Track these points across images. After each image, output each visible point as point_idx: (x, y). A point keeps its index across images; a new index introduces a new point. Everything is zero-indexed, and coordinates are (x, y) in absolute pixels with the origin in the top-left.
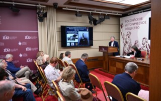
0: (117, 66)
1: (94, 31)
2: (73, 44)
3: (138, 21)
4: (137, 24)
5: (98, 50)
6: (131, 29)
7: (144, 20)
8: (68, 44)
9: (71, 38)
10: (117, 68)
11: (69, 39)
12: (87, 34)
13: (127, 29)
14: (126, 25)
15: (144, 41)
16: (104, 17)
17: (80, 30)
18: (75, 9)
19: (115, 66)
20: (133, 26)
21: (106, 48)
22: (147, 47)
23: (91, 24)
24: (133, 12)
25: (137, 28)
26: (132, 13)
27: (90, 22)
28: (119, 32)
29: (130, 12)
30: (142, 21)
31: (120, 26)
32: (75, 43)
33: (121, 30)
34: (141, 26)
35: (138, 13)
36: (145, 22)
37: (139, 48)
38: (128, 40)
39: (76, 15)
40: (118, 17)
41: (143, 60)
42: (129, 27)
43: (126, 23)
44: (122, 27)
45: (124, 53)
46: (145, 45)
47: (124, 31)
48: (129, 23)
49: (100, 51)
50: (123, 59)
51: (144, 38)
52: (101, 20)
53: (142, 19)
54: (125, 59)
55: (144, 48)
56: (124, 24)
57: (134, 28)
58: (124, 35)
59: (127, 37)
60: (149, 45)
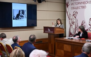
0: (65, 49)
3: (85, 0)
4: (84, 3)
6: (77, 8)
10: (64, 51)
13: (73, 8)
14: (72, 4)
20: (79, 5)
21: (52, 29)
23: (35, 1)
25: (83, 7)
28: (65, 11)
33: (67, 9)
37: (86, 29)
38: (74, 21)
42: (76, 6)
43: (73, 2)
44: (67, 6)
45: (70, 34)
47: (70, 10)
48: (75, 2)
50: (71, 40)
54: (73, 41)
56: (70, 3)
57: (80, 7)
58: (70, 14)
59: (74, 17)
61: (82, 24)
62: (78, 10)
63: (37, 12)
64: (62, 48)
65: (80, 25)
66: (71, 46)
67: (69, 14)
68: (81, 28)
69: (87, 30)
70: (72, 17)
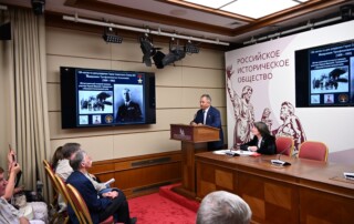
1: (157, 84)
2: (97, 120)
3: (269, 60)
4: (266, 66)
6: (252, 79)
7: (282, 57)
8: (83, 120)
9: (93, 103)
10: (217, 187)
11: (86, 105)
12: (137, 91)
13: (243, 80)
14: (240, 70)
15: (286, 112)
16: (184, 48)
17: (119, 82)
18: (103, 21)
19: (214, 182)
20: (256, 72)
21: (188, 129)
22: (292, 128)
23: (149, 64)
24: (256, 37)
25: (265, 77)
26: (253, 41)
27: (146, 60)
28: (224, 88)
29: (249, 39)
30: (279, 59)
32: (103, 116)
33: (229, 82)
34: (275, 71)
35: (269, 40)
36: (286, 63)
37: (272, 129)
38: (245, 109)
39: (105, 38)
40: (220, 50)
42: (248, 74)
43: (241, 66)
44: (229, 76)
46: (288, 121)
47: (234, 85)
48: (245, 65)
49: (172, 138)
51: (285, 103)
53: (277, 54)
55: (286, 130)
56: (235, 69)
57: (258, 78)
59: (244, 100)
60: (297, 121)
61: (264, 117)
62: (252, 85)
63: (157, 89)
64: (211, 178)
65: (258, 119)
66: (231, 175)
67: (232, 94)
68: (261, 126)
69: (276, 131)
70: (239, 101)
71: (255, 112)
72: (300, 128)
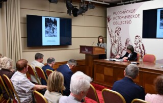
0: (106, 73)
1: (72, 24)
3: (130, 14)
4: (128, 17)
5: (79, 51)
6: (121, 23)
7: (137, 13)
10: (105, 75)
13: (116, 23)
14: (115, 18)
15: (137, 40)
16: (87, 6)
19: (103, 74)
20: (123, 20)
21: (90, 48)
23: (70, 14)
24: (123, 1)
25: (128, 22)
26: (122, 3)
27: (69, 12)
28: (106, 27)
29: (120, 2)
30: (135, 14)
31: (106, 19)
33: (108, 24)
34: (133, 20)
35: (130, 3)
36: (138, 16)
38: (117, 38)
39: (50, 1)
40: (104, 7)
41: (138, 64)
42: (119, 20)
43: (115, 16)
44: (109, 21)
45: (112, 55)
46: (138, 45)
47: (111, 26)
48: (118, 15)
49: (81, 52)
50: (113, 62)
51: (137, 36)
52: (83, 10)
53: (134, 11)
54: (116, 63)
55: (137, 49)
56: (112, 17)
57: (124, 23)
58: (112, 31)
59: (116, 34)
60: (143, 45)
61: (126, 43)
62: (121, 26)
64: (102, 72)
65: (123, 45)
66: (112, 69)
67: (110, 31)
70: (114, 34)
71: (122, 40)
72: (144, 49)
